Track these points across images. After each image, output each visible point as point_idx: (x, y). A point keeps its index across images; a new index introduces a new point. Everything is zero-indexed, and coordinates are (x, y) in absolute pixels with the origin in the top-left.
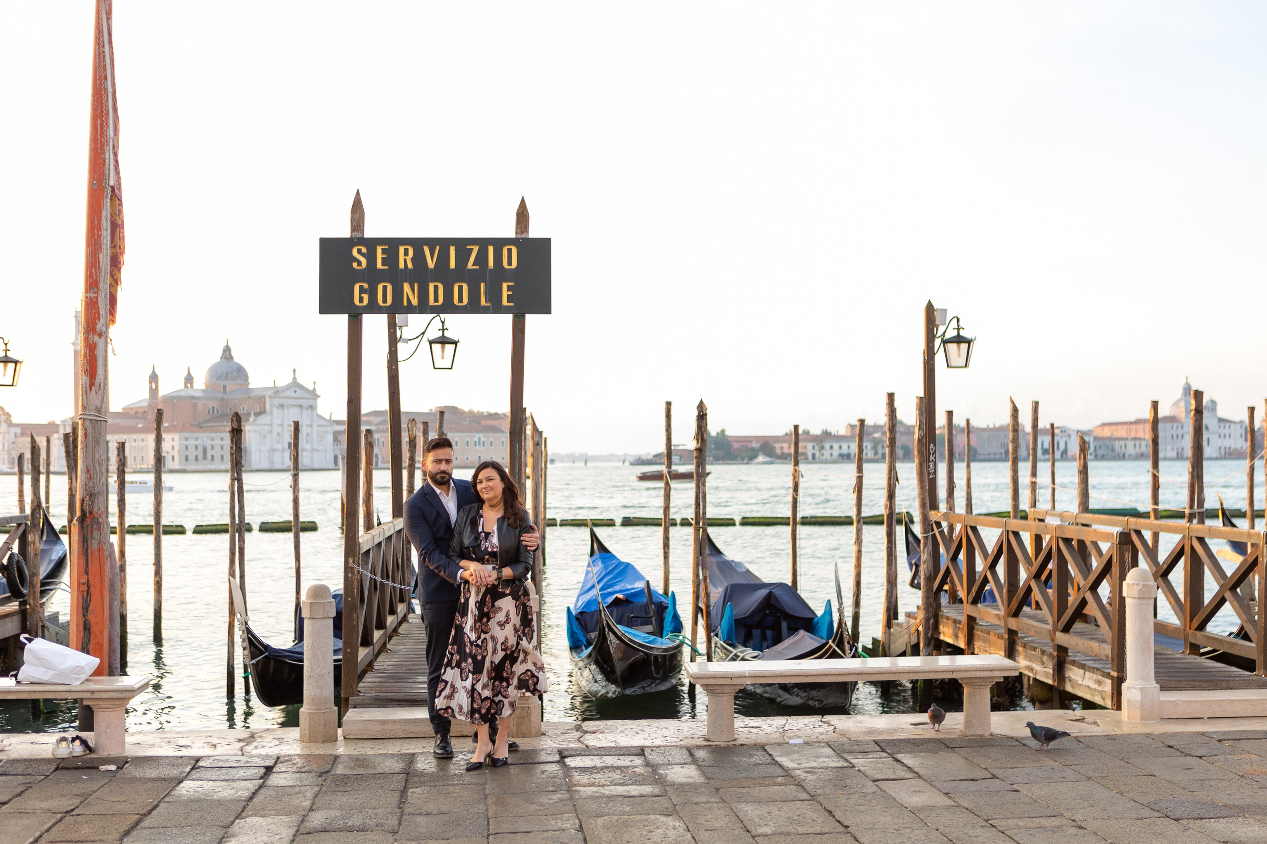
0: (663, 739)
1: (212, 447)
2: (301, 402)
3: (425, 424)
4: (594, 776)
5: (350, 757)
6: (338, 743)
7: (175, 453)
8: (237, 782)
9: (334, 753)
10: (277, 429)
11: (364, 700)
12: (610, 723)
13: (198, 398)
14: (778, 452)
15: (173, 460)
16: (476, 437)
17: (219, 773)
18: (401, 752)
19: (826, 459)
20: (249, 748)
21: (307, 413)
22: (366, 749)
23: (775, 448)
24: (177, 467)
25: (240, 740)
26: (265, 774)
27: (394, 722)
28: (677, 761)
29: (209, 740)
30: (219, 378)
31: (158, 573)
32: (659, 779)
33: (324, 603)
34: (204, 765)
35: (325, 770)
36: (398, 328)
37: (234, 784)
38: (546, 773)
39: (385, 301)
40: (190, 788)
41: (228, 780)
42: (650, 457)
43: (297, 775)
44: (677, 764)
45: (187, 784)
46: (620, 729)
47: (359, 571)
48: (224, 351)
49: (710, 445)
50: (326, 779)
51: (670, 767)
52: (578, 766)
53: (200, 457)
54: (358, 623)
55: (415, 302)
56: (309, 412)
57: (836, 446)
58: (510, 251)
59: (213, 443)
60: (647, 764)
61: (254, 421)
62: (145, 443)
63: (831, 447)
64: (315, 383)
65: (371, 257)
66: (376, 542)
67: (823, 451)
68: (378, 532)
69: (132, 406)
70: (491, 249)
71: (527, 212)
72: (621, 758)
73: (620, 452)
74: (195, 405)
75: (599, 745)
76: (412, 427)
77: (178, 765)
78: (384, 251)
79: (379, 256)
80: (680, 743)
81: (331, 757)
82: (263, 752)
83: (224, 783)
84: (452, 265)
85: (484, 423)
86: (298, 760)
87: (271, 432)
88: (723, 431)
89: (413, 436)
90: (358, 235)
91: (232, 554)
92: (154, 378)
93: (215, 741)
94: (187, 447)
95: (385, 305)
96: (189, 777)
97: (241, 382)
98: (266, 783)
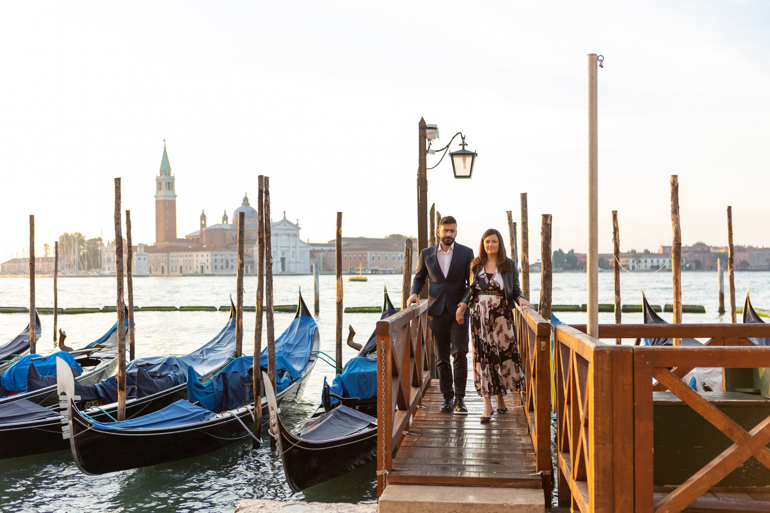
1: (232, 260)
2: (289, 232)
7: (209, 264)
14: (610, 264)
15: (208, 268)
19: (642, 269)
21: (292, 239)
23: (608, 262)
24: (210, 273)
48: (244, 200)
53: (224, 267)
56: (294, 238)
57: (649, 260)
59: (232, 258)
62: (191, 258)
63: (646, 261)
64: (298, 220)
67: (641, 264)
69: (191, 235)
74: (225, 234)
88: (572, 251)
92: (203, 217)
94: (216, 260)
97: (254, 220)
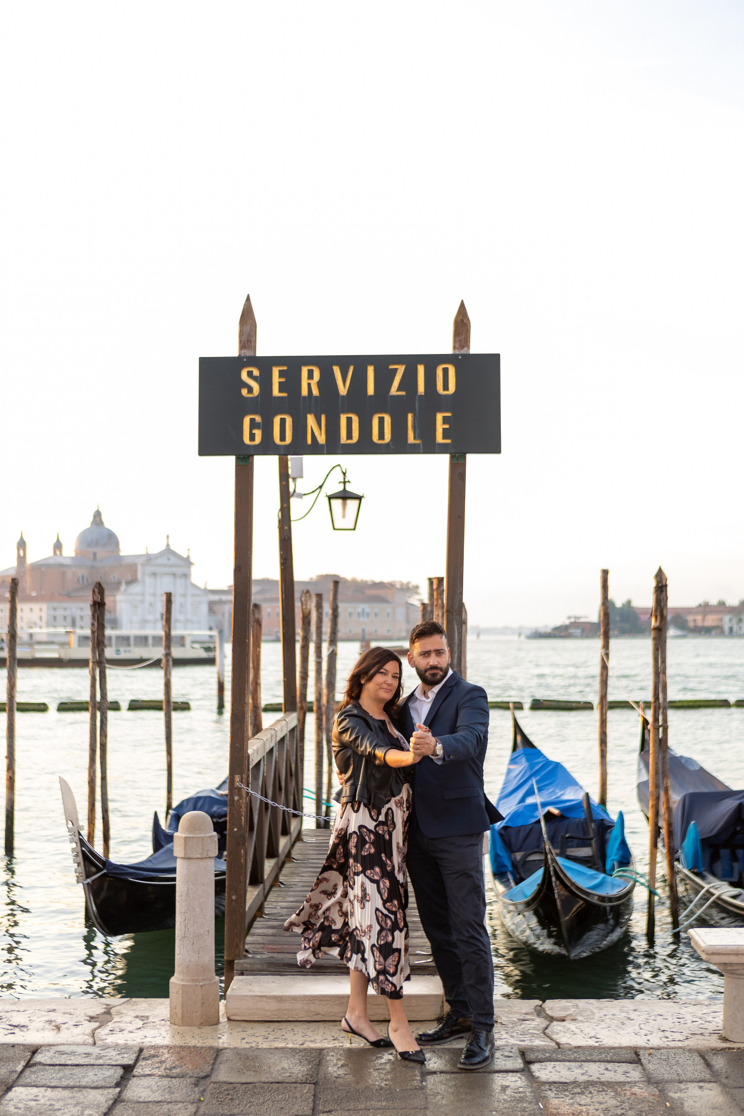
0: (661, 1034)
1: (82, 618)
2: (175, 570)
3: (319, 596)
4: (578, 1098)
5: (237, 1051)
6: (220, 1026)
7: (43, 624)
8: (84, 1091)
9: (215, 1044)
10: (149, 599)
11: (253, 964)
12: (582, 1003)
13: (67, 566)
14: (691, 624)
16: (361, 607)
17: (61, 1074)
18: (305, 1046)
20: (102, 1033)
21: (180, 581)
22: (257, 1039)
23: (687, 621)
25: (92, 1019)
26: (122, 1078)
27: (295, 999)
28: (689, 1075)
29: (52, 1016)
30: (89, 545)
31: (11, 768)
32: (672, 1108)
33: (203, 838)
34: (42, 1060)
35: (204, 1074)
36: (291, 480)
37: (79, 1095)
38: (509, 1092)
39: (283, 438)
40: (20, 1101)
41: (72, 1087)
42: (549, 630)
43: (166, 1082)
44: (692, 1082)
45: (18, 1093)
46: (597, 1016)
47: (247, 793)
48: (95, 516)
49: (615, 618)
50: (204, 1090)
51: (682, 1086)
52: (551, 1080)
54: (246, 860)
55: (322, 439)
56: (183, 581)
58: (446, 371)
59: (82, 613)
60: (649, 1080)
61: (125, 590)
64: (189, 550)
65: (265, 381)
66: (268, 749)
68: (269, 736)
70: (421, 369)
71: (468, 320)
72: (610, 1066)
73: (515, 624)
74: (64, 574)
75: (575, 1043)
76: (306, 600)
77: (9, 1060)
78: (281, 374)
79: (276, 380)
80: (686, 1043)
81: (212, 1052)
82: (120, 1039)
83: (66, 1093)
84: (371, 390)
85: (369, 592)
86: (167, 1055)
87: (142, 602)
88: (629, 602)
89: (307, 611)
90: (248, 353)
91: (93, 751)
92: (22, 544)
93: (59, 1018)
94: (55, 618)
95: (283, 443)
96: (21, 1081)
97: (112, 550)
98: (124, 1096)
